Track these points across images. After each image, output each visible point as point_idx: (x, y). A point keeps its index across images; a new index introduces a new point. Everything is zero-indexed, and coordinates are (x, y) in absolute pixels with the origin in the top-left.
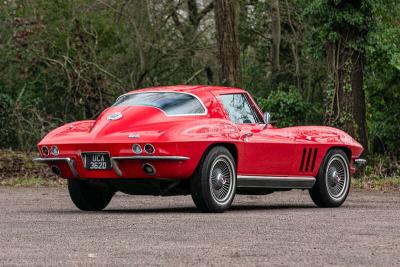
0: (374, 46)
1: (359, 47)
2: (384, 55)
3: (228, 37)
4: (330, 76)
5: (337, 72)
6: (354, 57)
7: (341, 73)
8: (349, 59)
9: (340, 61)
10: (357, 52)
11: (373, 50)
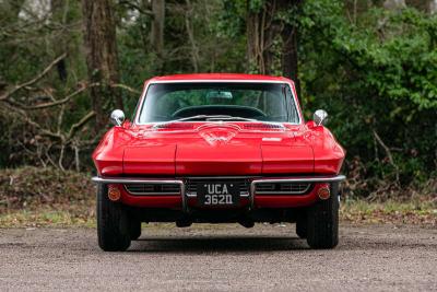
0: (312, 17)
1: (292, 19)
2: (325, 31)
3: (100, 9)
4: (251, 61)
5: (261, 55)
6: (284, 34)
7: (268, 55)
8: (278, 35)
9: (265, 40)
10: (289, 27)
11: (311, 23)
